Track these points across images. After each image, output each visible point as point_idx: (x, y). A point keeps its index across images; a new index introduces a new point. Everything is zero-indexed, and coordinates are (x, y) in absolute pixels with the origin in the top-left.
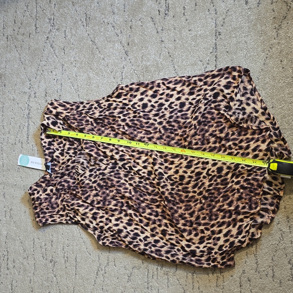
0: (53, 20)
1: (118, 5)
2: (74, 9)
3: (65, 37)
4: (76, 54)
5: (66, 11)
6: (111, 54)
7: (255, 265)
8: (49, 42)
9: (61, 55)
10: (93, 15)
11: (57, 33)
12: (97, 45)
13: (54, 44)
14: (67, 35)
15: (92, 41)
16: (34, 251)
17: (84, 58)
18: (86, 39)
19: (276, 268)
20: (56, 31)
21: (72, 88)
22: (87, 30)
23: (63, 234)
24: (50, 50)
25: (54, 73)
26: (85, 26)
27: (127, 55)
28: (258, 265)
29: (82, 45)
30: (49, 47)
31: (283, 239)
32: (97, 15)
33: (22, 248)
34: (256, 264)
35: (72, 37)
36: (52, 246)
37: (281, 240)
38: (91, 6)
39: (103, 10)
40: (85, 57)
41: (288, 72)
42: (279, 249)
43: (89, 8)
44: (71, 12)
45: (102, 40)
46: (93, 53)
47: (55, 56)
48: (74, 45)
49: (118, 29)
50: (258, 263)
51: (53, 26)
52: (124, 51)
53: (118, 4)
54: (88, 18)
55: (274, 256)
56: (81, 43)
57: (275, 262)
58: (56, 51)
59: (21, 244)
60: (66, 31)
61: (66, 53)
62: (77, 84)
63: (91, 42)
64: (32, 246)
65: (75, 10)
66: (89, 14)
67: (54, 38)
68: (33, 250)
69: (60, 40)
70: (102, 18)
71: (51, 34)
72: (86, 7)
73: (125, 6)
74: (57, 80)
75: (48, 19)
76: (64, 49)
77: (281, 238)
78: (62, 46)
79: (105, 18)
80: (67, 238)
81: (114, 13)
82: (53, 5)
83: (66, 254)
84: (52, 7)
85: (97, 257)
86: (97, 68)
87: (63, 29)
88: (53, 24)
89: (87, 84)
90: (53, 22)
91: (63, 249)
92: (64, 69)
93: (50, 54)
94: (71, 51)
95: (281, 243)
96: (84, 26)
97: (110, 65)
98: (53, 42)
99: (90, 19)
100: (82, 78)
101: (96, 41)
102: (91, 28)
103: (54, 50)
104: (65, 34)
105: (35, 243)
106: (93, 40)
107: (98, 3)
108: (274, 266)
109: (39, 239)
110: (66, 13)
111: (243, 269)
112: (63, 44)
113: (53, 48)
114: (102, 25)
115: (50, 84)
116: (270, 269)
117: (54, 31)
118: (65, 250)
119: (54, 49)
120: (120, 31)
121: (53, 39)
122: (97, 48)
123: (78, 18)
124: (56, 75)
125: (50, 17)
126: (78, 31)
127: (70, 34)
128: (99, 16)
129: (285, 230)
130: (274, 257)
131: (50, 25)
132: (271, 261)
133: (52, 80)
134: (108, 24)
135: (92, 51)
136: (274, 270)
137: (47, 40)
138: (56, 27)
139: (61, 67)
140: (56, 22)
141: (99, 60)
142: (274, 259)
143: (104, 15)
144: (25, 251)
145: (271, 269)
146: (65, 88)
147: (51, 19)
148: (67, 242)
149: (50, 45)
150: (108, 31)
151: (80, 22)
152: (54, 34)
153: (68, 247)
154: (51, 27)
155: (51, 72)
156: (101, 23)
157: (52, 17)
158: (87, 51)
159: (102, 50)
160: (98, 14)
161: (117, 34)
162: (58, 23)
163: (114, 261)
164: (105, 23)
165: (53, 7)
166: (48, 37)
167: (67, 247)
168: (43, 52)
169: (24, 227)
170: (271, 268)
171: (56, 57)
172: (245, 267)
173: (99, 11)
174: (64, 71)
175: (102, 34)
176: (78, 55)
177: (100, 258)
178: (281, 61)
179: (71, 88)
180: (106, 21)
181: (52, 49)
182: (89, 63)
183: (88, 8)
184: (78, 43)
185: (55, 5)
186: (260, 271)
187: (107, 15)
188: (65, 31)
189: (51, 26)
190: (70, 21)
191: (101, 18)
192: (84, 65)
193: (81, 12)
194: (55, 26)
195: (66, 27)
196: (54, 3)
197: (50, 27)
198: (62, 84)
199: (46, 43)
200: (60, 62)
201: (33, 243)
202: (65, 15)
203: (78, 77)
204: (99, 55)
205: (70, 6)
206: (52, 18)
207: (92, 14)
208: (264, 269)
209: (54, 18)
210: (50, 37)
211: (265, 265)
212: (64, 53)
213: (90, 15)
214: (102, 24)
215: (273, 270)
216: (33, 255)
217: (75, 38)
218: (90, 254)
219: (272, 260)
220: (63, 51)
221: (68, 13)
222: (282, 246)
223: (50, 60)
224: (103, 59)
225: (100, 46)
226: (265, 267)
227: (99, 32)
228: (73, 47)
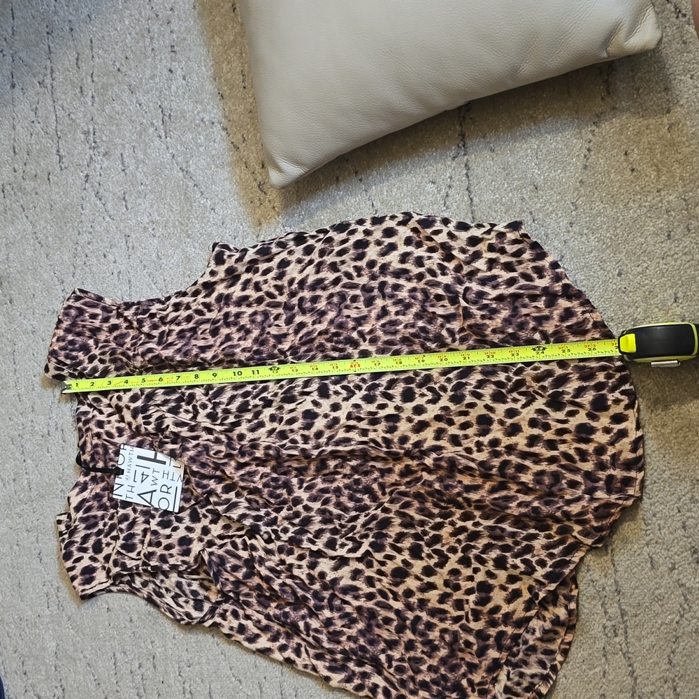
0: (94, 134)
1: (229, 75)
2: (134, 101)
3: (124, 170)
4: (152, 207)
5: (118, 108)
6: (227, 194)
7: (629, 680)
8: (92, 187)
9: (120, 214)
10: (178, 108)
11: (106, 164)
12: (194, 178)
13: (101, 190)
14: (126, 164)
15: (183, 171)
16: (119, 684)
17: (170, 213)
18: (168, 166)
19: (681, 683)
20: (104, 159)
21: (154, 287)
22: (169, 145)
23: (174, 638)
24: (96, 205)
25: (110, 257)
26: (163, 137)
27: (262, 191)
28: (636, 679)
29: (162, 182)
30: (93, 198)
31: (690, 607)
32: (185, 107)
33: (92, 678)
34: (632, 676)
35: (137, 168)
36: (155, 667)
37: (684, 609)
38: (170, 88)
39: (198, 92)
40: (172, 211)
41: (647, 179)
42: (683, 633)
43: (167, 93)
44: (130, 109)
45: (205, 164)
46: (188, 199)
47: (108, 219)
48: (146, 185)
49: (235, 134)
50: (635, 674)
51: (94, 148)
52: (255, 184)
53: (228, 72)
54: (166, 116)
55: (673, 652)
56: (160, 179)
57: (678, 669)
58: (109, 205)
59: (88, 668)
60: (125, 156)
61: (129, 207)
62: (162, 277)
63: (181, 174)
64: (113, 672)
65: (137, 102)
66: (169, 106)
67: (100, 175)
68: (115, 682)
69: (114, 179)
70: (199, 113)
71: (92, 167)
72: (160, 92)
73: (243, 75)
74: (120, 272)
75: (82, 133)
76: (124, 199)
77: (686, 606)
78: (119, 191)
79: (204, 111)
80: (186, 647)
81: (222, 96)
82: (89, 99)
83: (187, 686)
84: (86, 103)
85: (257, 687)
86: (201, 234)
87: (118, 152)
88: (95, 142)
89: (184, 274)
90: (94, 138)
91: (180, 672)
92: (130, 245)
93: (97, 214)
94: (139, 201)
95: (686, 619)
96: (160, 137)
97: (227, 220)
98: (100, 184)
99: (172, 119)
100: (172, 261)
101: (191, 169)
102: (177, 140)
103: (104, 205)
104: (123, 164)
105: (119, 664)
106: (184, 167)
107: (184, 79)
108: (676, 678)
109: (125, 653)
110: (118, 114)
111: (602, 692)
112: (121, 186)
113: (100, 199)
114: (200, 129)
115: (105, 285)
116: (666, 686)
117: (99, 158)
118: (183, 675)
119: (103, 202)
120: (240, 137)
121: (99, 177)
122: (195, 185)
123: (144, 121)
124: (115, 262)
125: (86, 129)
126: (149, 151)
127: (134, 161)
128: (190, 107)
129: (692, 584)
130: (672, 656)
131: (88, 146)
132: (668, 666)
133: (108, 275)
134: (213, 123)
135: (185, 194)
136: (678, 690)
137: (86, 181)
138: (102, 150)
139: (124, 242)
140: (101, 138)
141: (204, 213)
142: (674, 662)
143: (201, 103)
144: (99, 684)
145: (669, 687)
146: (138, 290)
147: (89, 132)
148: (185, 656)
149: (93, 194)
150: (214, 142)
151: (151, 130)
152: (98, 167)
153: (189, 667)
154: (91, 151)
155: (105, 256)
156: (196, 125)
157: (91, 127)
158: (176, 196)
159: (207, 188)
160: (188, 106)
161: (235, 146)
162: (104, 138)
163: (294, 693)
164: (204, 123)
165: (90, 103)
166: (87, 176)
167: (188, 669)
168: (83, 212)
169: (90, 627)
170: (670, 684)
171: (110, 221)
172: (604, 686)
173: (190, 97)
174: (130, 250)
175: (201, 149)
176: (155, 207)
177: (264, 689)
178: (626, 154)
179: (151, 289)
180: (207, 118)
181: (98, 202)
182: (182, 224)
183: (165, 94)
184: (153, 180)
185: (93, 97)
186: (643, 694)
187: (208, 104)
188: (122, 155)
189: (90, 148)
190: (130, 130)
191: (196, 112)
192: (172, 229)
193: (151, 104)
194: (98, 147)
195: (123, 146)
196: (90, 94)
197: (88, 151)
198: (130, 281)
199: (85, 189)
200: (120, 231)
201: (115, 664)
202: (118, 117)
203: (163, 261)
204: (202, 202)
205: (125, 96)
206: (92, 131)
207: (174, 106)
208: (651, 688)
209: (94, 129)
210: (90, 174)
211: (653, 678)
212: (126, 206)
213: (171, 110)
214: (198, 126)
215: (675, 690)
216: (117, 691)
217: (145, 169)
218: (240, 681)
219: (670, 662)
220: (124, 203)
221: (123, 113)
222: (691, 627)
223: (98, 228)
224: (212, 209)
225: (202, 178)
226: (653, 684)
227: (194, 148)
228: (143, 190)
